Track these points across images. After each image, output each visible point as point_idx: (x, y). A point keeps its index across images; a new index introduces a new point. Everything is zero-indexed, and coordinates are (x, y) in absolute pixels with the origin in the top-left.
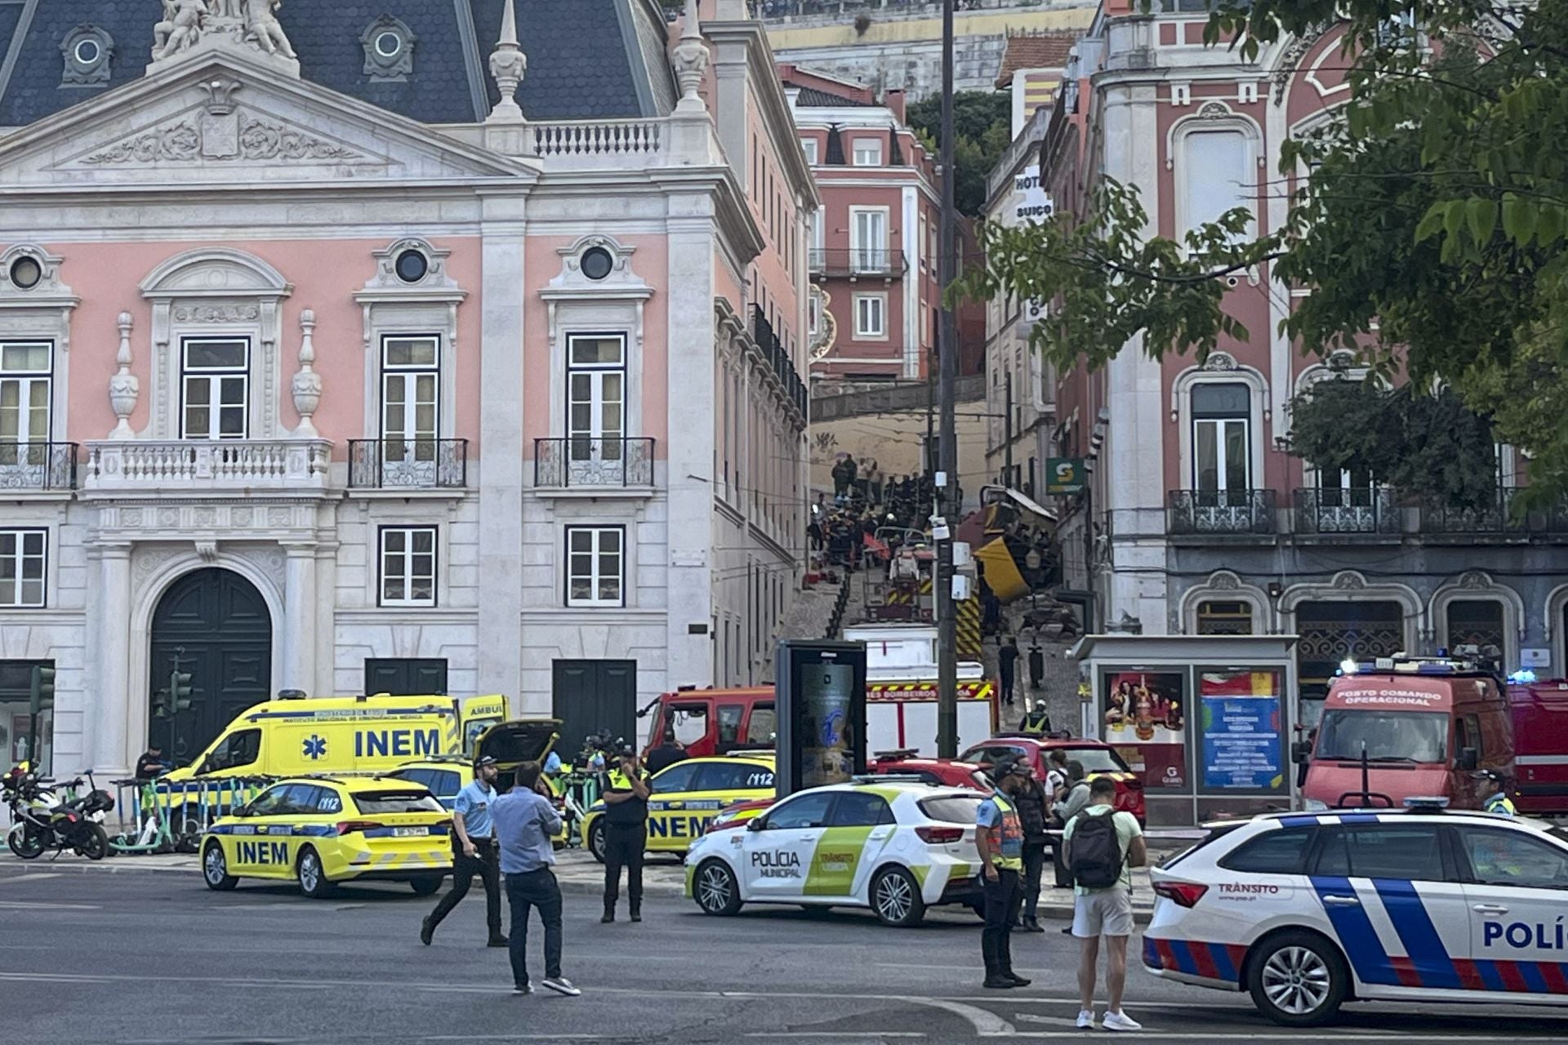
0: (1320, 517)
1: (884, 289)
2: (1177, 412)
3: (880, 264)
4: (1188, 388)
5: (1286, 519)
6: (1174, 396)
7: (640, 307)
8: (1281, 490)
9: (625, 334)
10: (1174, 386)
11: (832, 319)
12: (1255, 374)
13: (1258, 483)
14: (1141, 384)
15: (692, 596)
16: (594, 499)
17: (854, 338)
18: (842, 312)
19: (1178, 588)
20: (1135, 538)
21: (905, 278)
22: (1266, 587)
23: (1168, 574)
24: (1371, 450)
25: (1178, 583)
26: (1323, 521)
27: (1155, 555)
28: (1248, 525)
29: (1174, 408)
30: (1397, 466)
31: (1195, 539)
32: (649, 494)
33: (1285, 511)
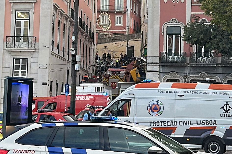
0: (197, 59)
1: (122, 15)
2: (163, 33)
3: (122, 9)
4: (166, 27)
5: (188, 60)
6: (162, 29)
7: (33, 5)
8: (187, 52)
9: (30, 11)
10: (163, 26)
11: (110, 21)
12: (182, 24)
13: (182, 51)
14: (155, 26)
15: (43, 76)
16: (21, 51)
17: (115, 25)
18: (113, 20)
19: (162, 76)
20: (152, 63)
21: (127, 12)
22: (183, 76)
23: (160, 72)
24: (202, 39)
25: (162, 75)
26: (197, 60)
27: (157, 68)
28: (179, 60)
29: (162, 32)
30: (208, 43)
31: (166, 64)
32: (34, 50)
33: (188, 58)
